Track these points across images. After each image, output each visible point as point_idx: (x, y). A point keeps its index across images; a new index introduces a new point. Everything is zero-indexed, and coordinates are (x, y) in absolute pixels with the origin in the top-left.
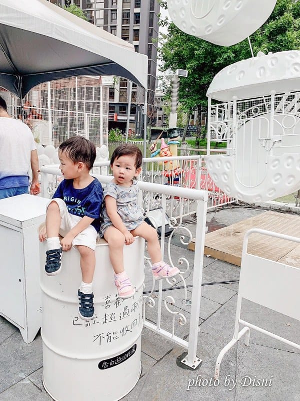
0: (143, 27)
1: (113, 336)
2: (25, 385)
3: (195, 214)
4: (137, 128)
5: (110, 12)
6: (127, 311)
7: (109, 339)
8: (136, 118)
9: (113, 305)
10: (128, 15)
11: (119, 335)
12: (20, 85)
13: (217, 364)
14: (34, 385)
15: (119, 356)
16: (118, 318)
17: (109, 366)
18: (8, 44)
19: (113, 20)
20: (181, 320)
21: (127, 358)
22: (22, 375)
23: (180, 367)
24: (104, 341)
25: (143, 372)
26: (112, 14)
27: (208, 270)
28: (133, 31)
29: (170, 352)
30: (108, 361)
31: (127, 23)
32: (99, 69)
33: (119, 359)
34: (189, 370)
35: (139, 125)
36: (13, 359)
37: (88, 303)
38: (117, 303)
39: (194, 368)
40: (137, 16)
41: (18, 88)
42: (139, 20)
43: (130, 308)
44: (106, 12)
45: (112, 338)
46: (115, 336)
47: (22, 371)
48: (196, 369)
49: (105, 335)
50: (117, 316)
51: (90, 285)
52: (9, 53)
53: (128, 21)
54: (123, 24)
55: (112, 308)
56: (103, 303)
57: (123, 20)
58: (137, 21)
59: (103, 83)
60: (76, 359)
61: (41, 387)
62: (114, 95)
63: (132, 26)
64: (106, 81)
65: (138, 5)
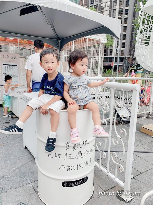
0: (130, 16)
1: (71, 168)
2: (29, 187)
3: (149, 113)
4: (124, 69)
5: (112, 11)
6: (81, 154)
7: (68, 169)
8: (124, 64)
9: (71, 149)
10: (122, 11)
11: (74, 168)
12: (60, 45)
13: (141, 202)
14: (33, 188)
15: (75, 181)
16: (74, 157)
17: (68, 186)
18: (53, 24)
19: (114, 15)
20: (121, 168)
21: (80, 184)
22: (29, 181)
23: (117, 198)
24: (65, 170)
25: (93, 196)
26: (113, 11)
27: (150, 144)
28: (124, 19)
29: (113, 187)
30: (68, 182)
31: (121, 15)
32: (96, 31)
33: (75, 183)
34: (123, 202)
35: (125, 68)
36: (28, 172)
37: (51, 143)
38: (74, 148)
39: (127, 201)
40: (127, 11)
41: (58, 46)
42: (128, 13)
43: (83, 153)
44: (110, 11)
45: (70, 169)
46: (72, 168)
47: (30, 179)
48: (128, 202)
49: (66, 166)
50: (74, 156)
51: (55, 133)
52: (54, 28)
53: (122, 14)
54: (119, 16)
55: (70, 151)
56: (65, 146)
57: (119, 14)
58: (127, 14)
59: (101, 42)
60: (50, 177)
61: (36, 190)
62: (112, 53)
63: (124, 16)
64: (103, 41)
65: (127, 5)
